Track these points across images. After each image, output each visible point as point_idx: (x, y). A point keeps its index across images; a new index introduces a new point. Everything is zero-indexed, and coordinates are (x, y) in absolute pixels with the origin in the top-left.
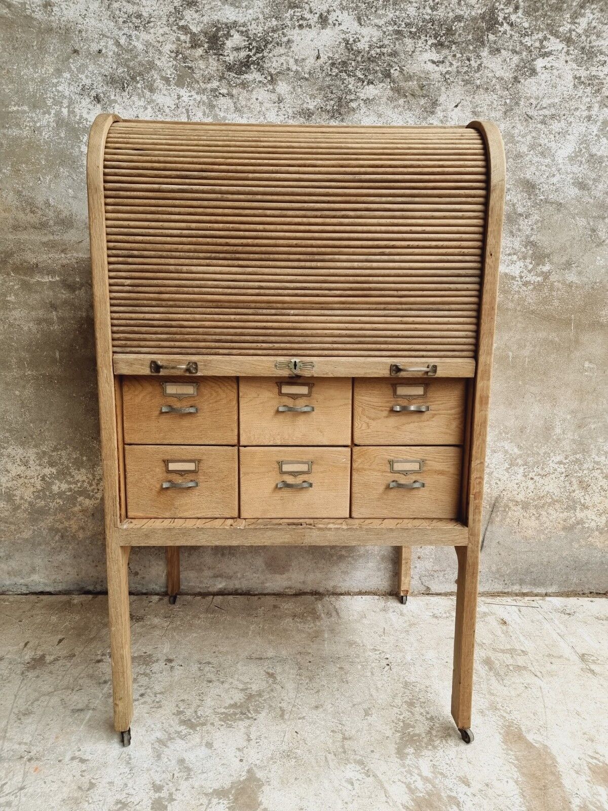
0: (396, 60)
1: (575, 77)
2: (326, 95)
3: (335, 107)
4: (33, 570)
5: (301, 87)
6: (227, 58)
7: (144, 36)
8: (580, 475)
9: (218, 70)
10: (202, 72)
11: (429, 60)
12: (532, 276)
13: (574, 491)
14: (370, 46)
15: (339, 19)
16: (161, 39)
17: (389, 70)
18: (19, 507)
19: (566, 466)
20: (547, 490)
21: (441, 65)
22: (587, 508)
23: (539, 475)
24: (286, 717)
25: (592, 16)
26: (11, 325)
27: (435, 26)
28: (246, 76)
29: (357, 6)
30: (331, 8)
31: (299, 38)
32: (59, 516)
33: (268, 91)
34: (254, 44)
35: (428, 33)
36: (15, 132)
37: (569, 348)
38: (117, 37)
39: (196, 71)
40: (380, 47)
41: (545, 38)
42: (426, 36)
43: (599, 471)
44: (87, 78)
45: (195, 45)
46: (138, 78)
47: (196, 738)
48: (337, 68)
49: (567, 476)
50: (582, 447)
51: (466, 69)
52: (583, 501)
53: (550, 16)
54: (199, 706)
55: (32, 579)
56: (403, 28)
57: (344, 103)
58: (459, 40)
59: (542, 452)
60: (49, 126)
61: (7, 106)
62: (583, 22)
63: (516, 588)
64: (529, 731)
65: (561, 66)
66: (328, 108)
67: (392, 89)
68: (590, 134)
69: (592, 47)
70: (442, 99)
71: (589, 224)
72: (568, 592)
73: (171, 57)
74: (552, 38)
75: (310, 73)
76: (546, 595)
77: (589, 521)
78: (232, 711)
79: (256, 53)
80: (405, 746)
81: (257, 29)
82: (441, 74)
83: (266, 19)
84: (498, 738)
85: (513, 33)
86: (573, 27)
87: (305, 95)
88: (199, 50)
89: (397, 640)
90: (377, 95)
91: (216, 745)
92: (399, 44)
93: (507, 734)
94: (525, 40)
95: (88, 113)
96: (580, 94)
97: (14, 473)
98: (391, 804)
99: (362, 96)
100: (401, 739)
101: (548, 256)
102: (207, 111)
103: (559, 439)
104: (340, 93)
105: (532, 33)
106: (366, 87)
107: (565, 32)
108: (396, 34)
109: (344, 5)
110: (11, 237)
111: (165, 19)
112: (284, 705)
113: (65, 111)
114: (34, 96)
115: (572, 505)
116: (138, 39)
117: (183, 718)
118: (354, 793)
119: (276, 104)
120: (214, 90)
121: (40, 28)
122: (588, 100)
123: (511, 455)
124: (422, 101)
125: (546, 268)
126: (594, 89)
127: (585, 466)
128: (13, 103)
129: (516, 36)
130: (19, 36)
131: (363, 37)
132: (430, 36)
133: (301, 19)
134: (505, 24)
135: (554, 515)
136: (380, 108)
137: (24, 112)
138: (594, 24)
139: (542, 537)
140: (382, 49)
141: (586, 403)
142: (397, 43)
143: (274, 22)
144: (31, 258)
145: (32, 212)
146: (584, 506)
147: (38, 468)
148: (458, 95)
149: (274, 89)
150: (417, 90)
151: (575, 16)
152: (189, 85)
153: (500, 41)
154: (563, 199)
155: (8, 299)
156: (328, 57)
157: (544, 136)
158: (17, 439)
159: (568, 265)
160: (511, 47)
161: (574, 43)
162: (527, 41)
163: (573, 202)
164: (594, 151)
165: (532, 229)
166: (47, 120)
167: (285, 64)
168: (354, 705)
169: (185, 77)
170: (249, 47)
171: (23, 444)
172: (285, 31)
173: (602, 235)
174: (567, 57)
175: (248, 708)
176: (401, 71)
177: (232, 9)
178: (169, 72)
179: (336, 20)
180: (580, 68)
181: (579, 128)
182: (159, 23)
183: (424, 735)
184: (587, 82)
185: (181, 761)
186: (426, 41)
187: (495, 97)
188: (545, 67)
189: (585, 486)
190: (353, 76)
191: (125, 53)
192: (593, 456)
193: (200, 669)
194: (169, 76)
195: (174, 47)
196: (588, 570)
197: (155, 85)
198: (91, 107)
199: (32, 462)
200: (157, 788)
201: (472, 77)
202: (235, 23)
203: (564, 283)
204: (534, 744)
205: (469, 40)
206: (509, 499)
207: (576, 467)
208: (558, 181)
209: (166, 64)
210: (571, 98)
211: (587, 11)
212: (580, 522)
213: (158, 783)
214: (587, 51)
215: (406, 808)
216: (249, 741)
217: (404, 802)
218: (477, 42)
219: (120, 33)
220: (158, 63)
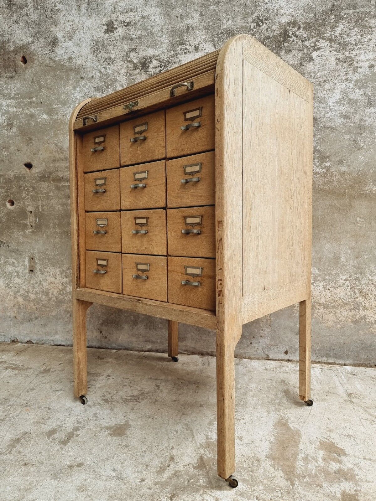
1: (336, 59)
4: (56, 333)
6: (150, 73)
7: (112, 67)
8: (360, 287)
12: (319, 169)
13: (357, 298)
15: (204, 47)
16: (120, 68)
18: (51, 299)
19: (351, 282)
20: (339, 296)
22: (367, 309)
23: (333, 287)
24: (157, 403)
25: (343, 26)
26: (51, 207)
29: (213, 39)
30: (200, 42)
31: (185, 59)
32: (70, 304)
34: (163, 64)
36: (55, 117)
37: (346, 209)
38: (100, 69)
39: (136, 80)
41: (317, 41)
43: (373, 285)
44: (87, 89)
45: (135, 68)
46: (109, 87)
47: (107, 406)
49: (352, 288)
50: (360, 270)
52: (364, 305)
53: (318, 29)
54: (114, 395)
55: (55, 337)
59: (334, 273)
60: (70, 113)
61: (52, 106)
62: (338, 30)
63: (324, 359)
64: (292, 423)
65: (327, 54)
68: (348, 88)
69: (345, 42)
71: (352, 137)
72: (360, 364)
73: (124, 75)
74: (320, 40)
76: (345, 365)
77: (369, 318)
78: (130, 398)
79: (164, 68)
81: (164, 57)
83: (168, 52)
84: (272, 424)
85: (298, 41)
86: (333, 33)
88: (137, 70)
91: (115, 410)
93: (278, 422)
94: (306, 43)
96: (340, 67)
97: (49, 281)
98: (194, 442)
101: (328, 157)
103: (344, 265)
105: (309, 39)
107: (328, 36)
109: (207, 39)
110: (52, 165)
111: (121, 58)
112: (158, 398)
114: (64, 100)
115: (357, 307)
116: (109, 69)
117: (104, 398)
118: (176, 435)
121: (67, 69)
122: (345, 70)
123: (314, 274)
125: (328, 164)
126: (349, 63)
127: (363, 282)
128: (55, 104)
129: (300, 42)
130: (58, 74)
133: (186, 49)
134: (293, 37)
135: (345, 313)
137: (60, 107)
138: (345, 30)
139: (338, 327)
141: (360, 243)
143: (172, 53)
144: (60, 174)
145: (62, 153)
146: (365, 307)
147: (60, 278)
151: (333, 28)
153: (291, 46)
154: (335, 125)
155: (50, 194)
157: (320, 92)
158: (51, 264)
159: (341, 162)
160: (297, 48)
161: (334, 41)
162: (307, 44)
163: (341, 126)
164: (351, 97)
165: (317, 143)
168: (196, 402)
169: (130, 83)
170: (160, 66)
171: (54, 266)
172: (178, 56)
173: (361, 143)
174: (331, 49)
175: (139, 398)
177: (152, 49)
178: (123, 82)
179: (203, 48)
180: (339, 54)
181: (341, 86)
182: (119, 60)
184: (344, 60)
185: (95, 414)
188: (318, 56)
189: (364, 295)
191: (104, 76)
192: (368, 276)
193: (122, 381)
194: (123, 84)
195: (125, 71)
196: (372, 350)
197: (117, 88)
199: (57, 276)
200: (79, 423)
202: (154, 56)
203: (339, 172)
204: (293, 429)
205: (274, 48)
206: (315, 302)
207: (357, 283)
208: (331, 116)
209: (122, 79)
210: (335, 70)
211: (340, 24)
212: (363, 318)
213: (80, 420)
214: (342, 44)
215: (201, 445)
216: (132, 410)
217: (201, 443)
218: (278, 48)
219: (102, 67)
220: (118, 79)
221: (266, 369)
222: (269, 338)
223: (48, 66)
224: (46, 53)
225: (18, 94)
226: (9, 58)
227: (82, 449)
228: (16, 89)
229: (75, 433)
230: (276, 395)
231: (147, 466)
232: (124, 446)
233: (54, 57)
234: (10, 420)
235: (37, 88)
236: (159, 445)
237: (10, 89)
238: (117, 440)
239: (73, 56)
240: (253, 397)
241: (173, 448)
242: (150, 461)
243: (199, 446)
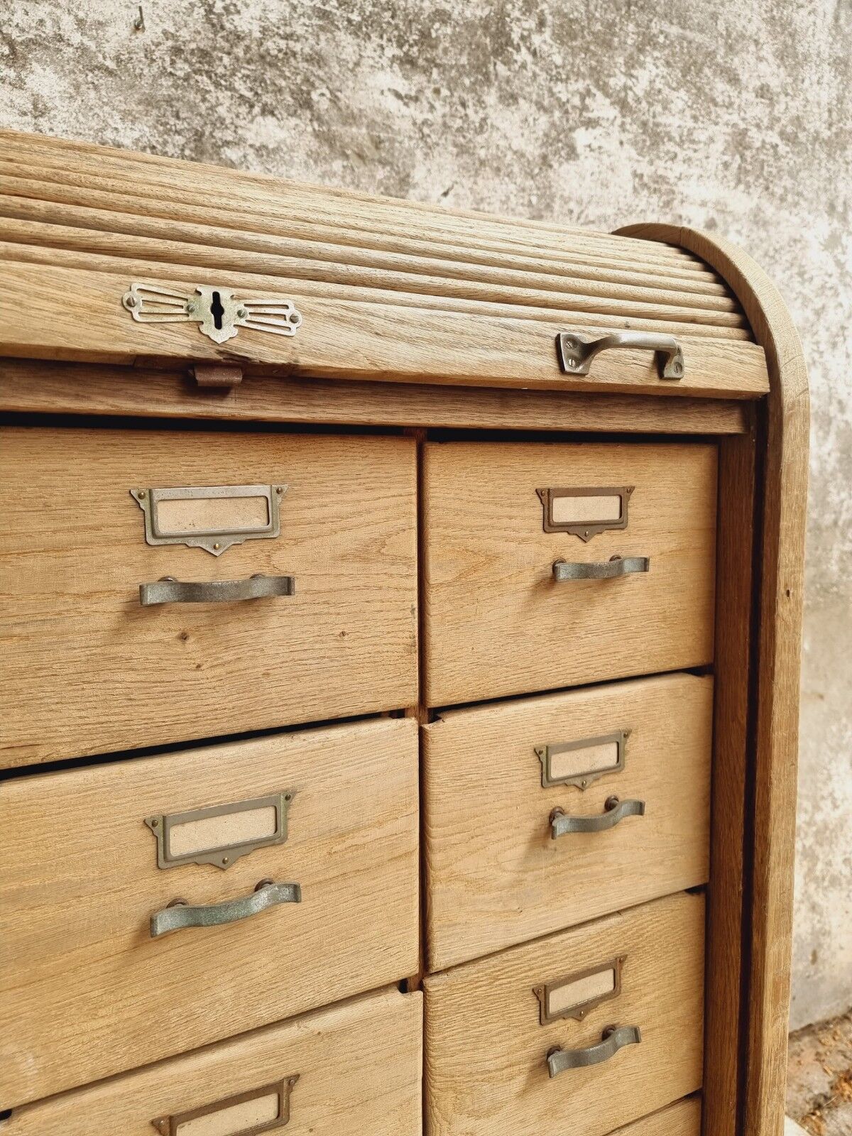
0: (321, 73)
1: (635, 174)
2: (163, 120)
5: (96, 88)
11: (389, 90)
14: (264, 30)
17: (309, 93)
21: (412, 105)
25: (655, 71)
27: (396, 21)
35: (385, 31)
40: (287, 37)
41: (589, 92)
42: (381, 37)
48: (186, 60)
51: (459, 123)
53: (594, 54)
56: (334, 7)
58: (444, 61)
62: (643, 77)
65: (613, 149)
67: (317, 135)
69: (657, 125)
70: (418, 175)
74: (599, 94)
75: (118, 59)
82: (414, 124)
85: (537, 70)
86: (629, 83)
87: (106, 109)
90: (284, 141)
92: (327, 40)
94: (558, 89)
96: (643, 205)
99: (251, 137)
105: (568, 78)
106: (259, 119)
107: (618, 88)
108: (320, 18)
119: (29, 118)
124: (381, 173)
129: (542, 77)
131: (247, 6)
132: (389, 40)
134: (524, 50)
136: (293, 172)
138: (658, 85)
140: (291, 43)
142: (322, 37)
148: (447, 173)
150: (368, 148)
151: (632, 63)
153: (517, 81)
156: (165, 33)
160: (534, 97)
161: (632, 111)
162: (561, 91)
167: (49, 23)
174: (623, 135)
176: (335, 100)
180: (640, 158)
184: (653, 186)
186: (382, 48)
187: (512, 187)
188: (590, 146)
190: (227, 89)
201: (470, 141)
205: (463, 66)
211: (648, 59)
214: (650, 131)
218: (477, 72)
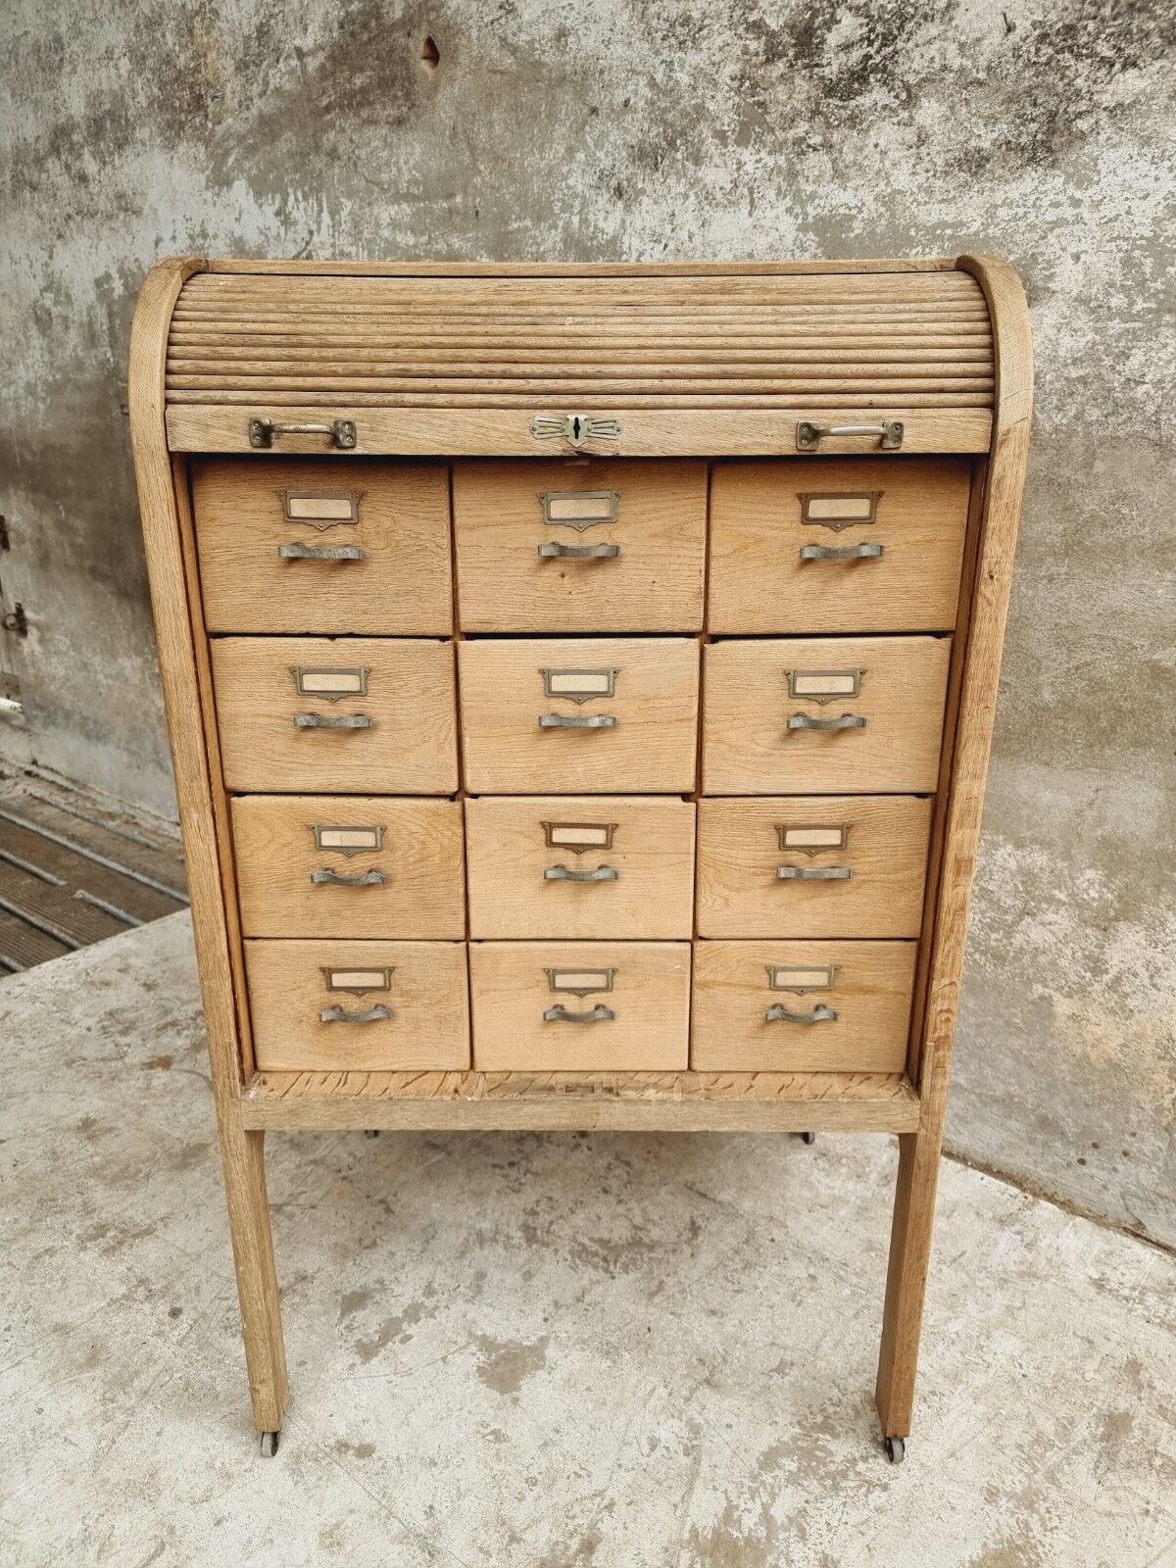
2: (1021, 112)
3: (1039, 137)
5: (968, 103)
7: (693, 58)
9: (809, 98)
10: (780, 109)
16: (716, 59)
24: (656, 1300)
28: (860, 100)
33: (899, 123)
34: (879, 28)
38: (652, 70)
39: (772, 108)
44: (607, 156)
45: (772, 55)
46: (678, 142)
47: (522, 1256)
48: (1050, 44)
54: (562, 1217)
57: (1061, 123)
61: (507, 224)
66: (1024, 140)
73: (731, 89)
75: (989, 68)
78: (595, 1247)
79: (884, 45)
80: (789, 1453)
84: (971, 1552)
87: (974, 119)
88: (779, 64)
89: (965, 1286)
90: (1144, 91)
91: (534, 1282)
93: (999, 1556)
95: (606, 219)
98: (679, 1513)
99: (1107, 100)
100: (794, 1439)
102: (784, 186)
104: (1053, 102)
106: (1120, 76)
111: (726, 15)
112: (670, 1281)
113: (576, 220)
114: (539, 200)
116: (682, 66)
117: (530, 1222)
118: (643, 1460)
119: (913, 150)
120: (799, 141)
121: (550, 80)
128: (514, 216)
130: (523, 100)
136: (1149, 123)
137: (527, 229)
149: (912, 118)
152: (759, 139)
156: (1034, 25)
166: (554, 238)
167: (937, 60)
168: (773, 1344)
169: (750, 127)
170: (868, 38)
175: (619, 1255)
178: (726, 120)
182: (717, 27)
183: (838, 1459)
185: (481, 1276)
190: (1087, 57)
191: (662, 98)
193: (609, 1168)
194: (726, 128)
195: (737, 68)
197: (704, 149)
198: (609, 207)
200: (429, 1292)
209: (723, 106)
213: (435, 1285)
215: (695, 1534)
216: (578, 1300)
217: (700, 1525)
219: (657, 61)
220: (711, 106)
221: (1100, 1284)
222: (1154, 1169)
223: (495, 72)
224: (491, 18)
225: (417, 182)
226: (392, 51)
227: (394, 1396)
228: (412, 162)
229: (405, 1326)
230: (1067, 1426)
231: (514, 1539)
232: (494, 1432)
233: (514, 34)
234: (291, 1216)
235: (466, 158)
236: (579, 1476)
237: (397, 162)
238: (487, 1398)
239: (568, 23)
240: (976, 1400)
241: (610, 1507)
242: (529, 1526)
243: (686, 1536)
